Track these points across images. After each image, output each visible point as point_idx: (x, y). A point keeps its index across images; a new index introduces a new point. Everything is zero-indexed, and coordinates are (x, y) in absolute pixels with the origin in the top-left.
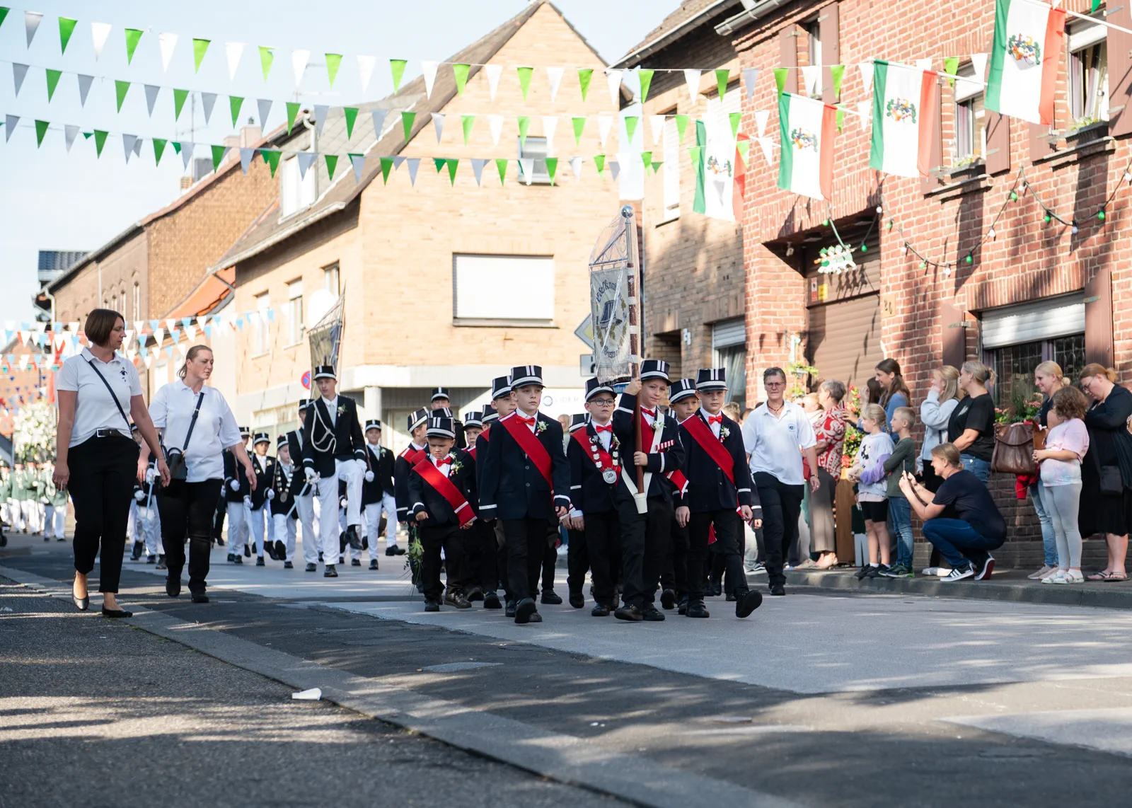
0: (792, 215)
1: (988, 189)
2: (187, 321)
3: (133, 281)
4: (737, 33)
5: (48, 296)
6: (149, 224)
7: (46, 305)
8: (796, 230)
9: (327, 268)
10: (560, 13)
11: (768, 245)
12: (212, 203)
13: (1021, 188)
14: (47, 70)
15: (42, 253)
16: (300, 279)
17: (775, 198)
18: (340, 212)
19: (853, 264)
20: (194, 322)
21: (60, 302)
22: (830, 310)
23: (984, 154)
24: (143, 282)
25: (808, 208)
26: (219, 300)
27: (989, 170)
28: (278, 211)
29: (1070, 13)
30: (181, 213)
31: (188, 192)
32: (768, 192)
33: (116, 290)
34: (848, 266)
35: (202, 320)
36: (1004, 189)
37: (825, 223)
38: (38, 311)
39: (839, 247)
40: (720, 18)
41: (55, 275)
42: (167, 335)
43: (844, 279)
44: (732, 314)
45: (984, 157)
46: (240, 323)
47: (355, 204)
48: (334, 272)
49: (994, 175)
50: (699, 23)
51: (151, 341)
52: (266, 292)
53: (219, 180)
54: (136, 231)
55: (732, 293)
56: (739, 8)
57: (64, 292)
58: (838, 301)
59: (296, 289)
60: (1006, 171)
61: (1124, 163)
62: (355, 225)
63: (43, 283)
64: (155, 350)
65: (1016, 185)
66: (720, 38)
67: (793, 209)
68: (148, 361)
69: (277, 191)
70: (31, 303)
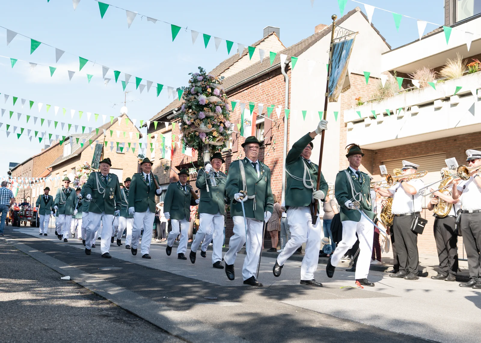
0: (183, 160)
1: (232, 156)
2: (40, 178)
3: (30, 169)
4: (172, 118)
5: (11, 172)
6: (34, 157)
7: (10, 174)
8: (184, 164)
9: (72, 169)
10: (128, 117)
11: (176, 167)
12: (48, 154)
13: (240, 156)
14: (10, 111)
15: (10, 163)
16: (66, 171)
17: (178, 156)
18: (77, 156)
19: (196, 172)
20: (42, 179)
21: (13, 173)
22: (191, 182)
23: (231, 148)
24: (32, 170)
25: (187, 159)
26: (48, 175)
27: (233, 151)
28: (62, 156)
29: (258, 114)
30: (41, 156)
31: (43, 151)
32: (177, 155)
33: (26, 172)
34: (195, 173)
35: (44, 178)
36: (236, 156)
37: (191, 162)
38: (9, 175)
39: (193, 168)
40: (168, 115)
41: (12, 168)
42: (36, 181)
43: (193, 176)
44: (165, 183)
45: (231, 149)
46: (52, 180)
47: (80, 155)
48: (74, 170)
49: (233, 153)
50: (162, 117)
51: (32, 183)
52: (59, 173)
53: (50, 149)
54: (31, 159)
55: (166, 178)
56: (173, 113)
57: (14, 171)
58: (192, 181)
59: (65, 173)
60: (237, 152)
61: (267, 151)
62: (79, 159)
63: (10, 169)
64: (33, 184)
65: (239, 155)
66: (168, 119)
67: (183, 159)
68: (31, 187)
69: (63, 152)
70: (7, 173)
